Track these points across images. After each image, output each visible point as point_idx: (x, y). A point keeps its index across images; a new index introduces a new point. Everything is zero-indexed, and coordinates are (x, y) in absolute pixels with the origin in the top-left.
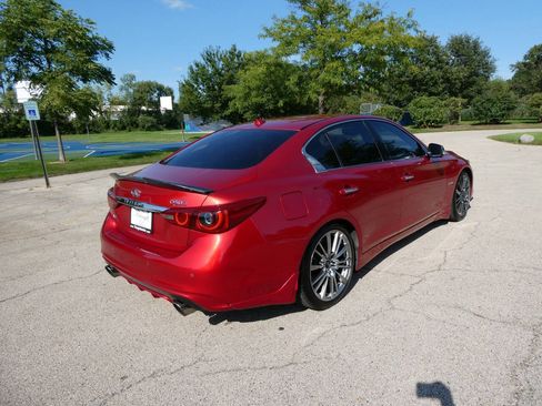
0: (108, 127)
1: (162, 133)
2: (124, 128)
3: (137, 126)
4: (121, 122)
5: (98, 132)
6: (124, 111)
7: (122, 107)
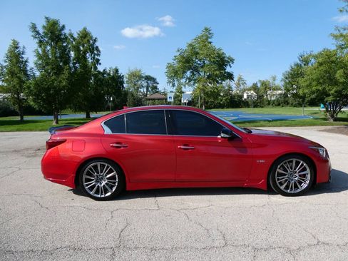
0: (269, 104)
1: (305, 109)
2: (279, 105)
3: (288, 104)
4: (278, 100)
5: (262, 107)
6: (281, 94)
7: (280, 92)
